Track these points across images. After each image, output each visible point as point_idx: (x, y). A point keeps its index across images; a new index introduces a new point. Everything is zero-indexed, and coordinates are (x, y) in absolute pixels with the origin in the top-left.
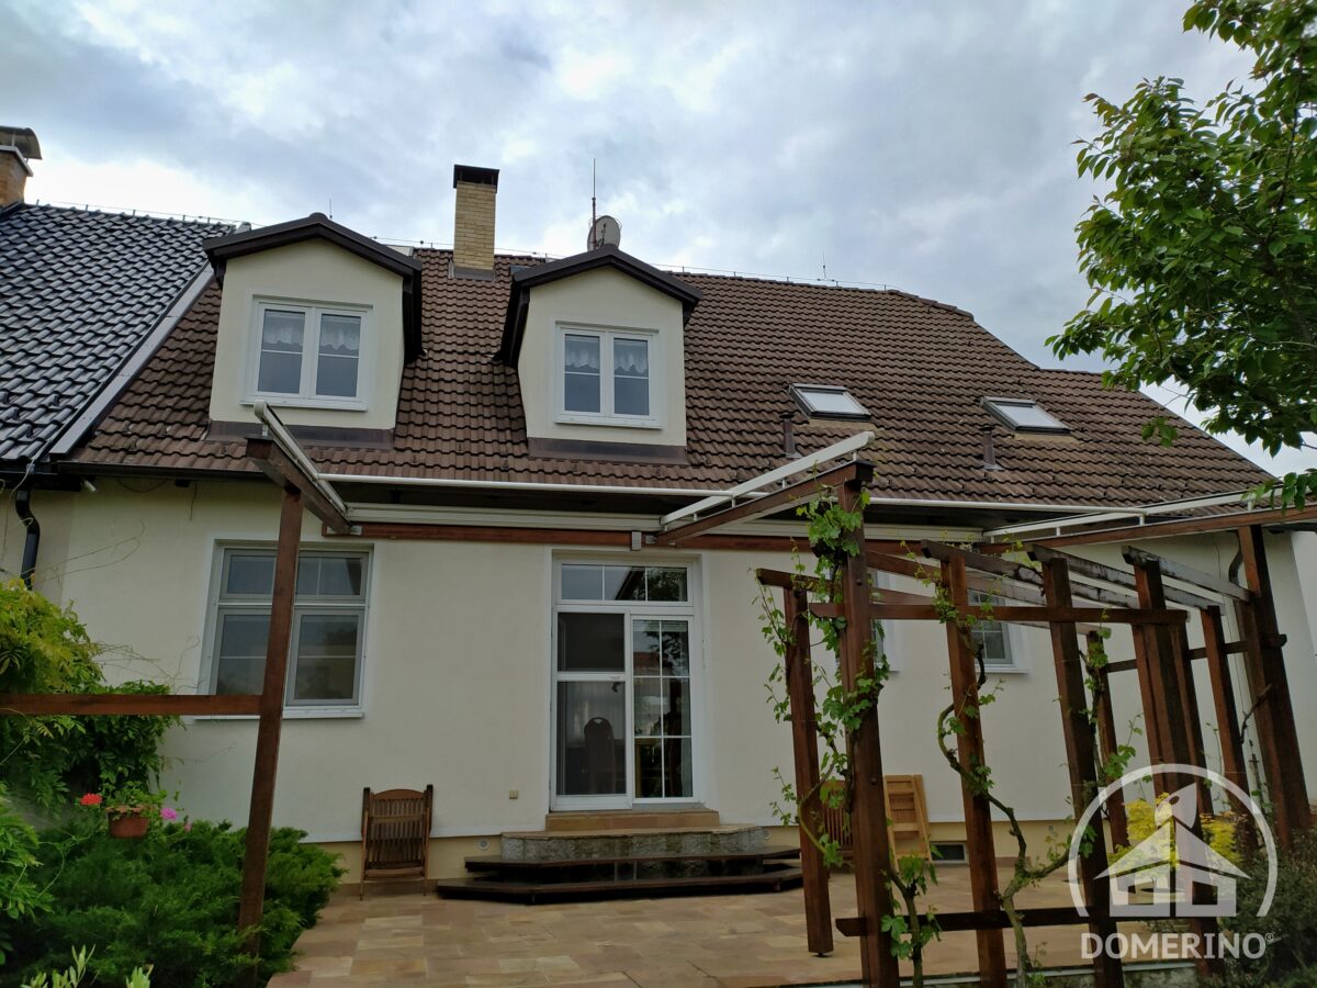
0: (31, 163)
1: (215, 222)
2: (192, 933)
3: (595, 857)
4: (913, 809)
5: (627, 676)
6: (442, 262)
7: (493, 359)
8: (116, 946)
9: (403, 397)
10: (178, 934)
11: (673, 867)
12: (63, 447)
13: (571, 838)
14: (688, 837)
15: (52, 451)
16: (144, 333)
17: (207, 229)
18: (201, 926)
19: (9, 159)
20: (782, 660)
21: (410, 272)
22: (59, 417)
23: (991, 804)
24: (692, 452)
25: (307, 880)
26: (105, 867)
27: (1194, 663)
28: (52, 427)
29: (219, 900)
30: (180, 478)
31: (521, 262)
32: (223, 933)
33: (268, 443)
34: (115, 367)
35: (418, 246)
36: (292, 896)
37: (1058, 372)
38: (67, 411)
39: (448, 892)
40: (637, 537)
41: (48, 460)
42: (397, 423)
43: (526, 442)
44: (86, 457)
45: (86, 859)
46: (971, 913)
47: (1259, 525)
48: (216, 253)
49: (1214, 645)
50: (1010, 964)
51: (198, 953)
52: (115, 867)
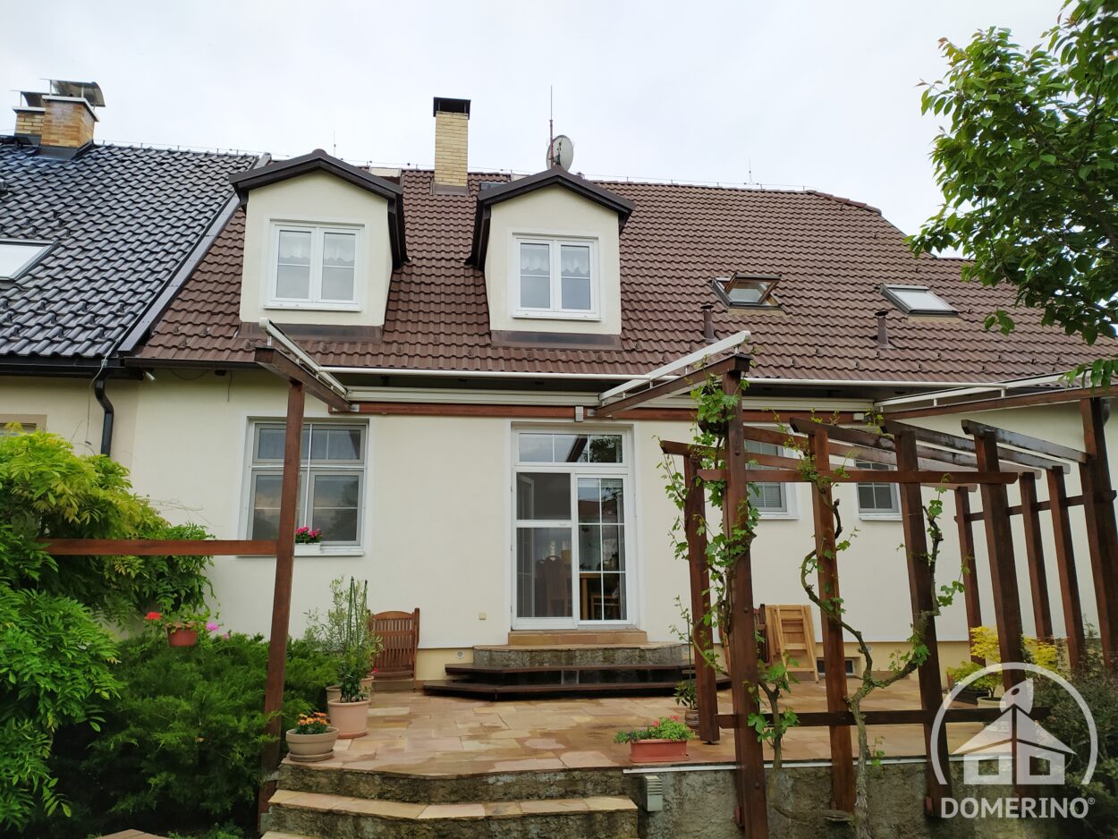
0: (97, 111)
1: (243, 154)
2: (230, 717)
3: (546, 665)
4: (803, 633)
5: (573, 524)
6: (425, 181)
7: (465, 264)
8: (175, 724)
9: (391, 298)
10: (220, 717)
11: (608, 675)
12: (127, 346)
13: (527, 651)
14: (620, 651)
15: (120, 349)
16: (189, 250)
17: (237, 159)
18: (237, 712)
19: (80, 108)
20: (682, 514)
21: (394, 196)
22: (124, 321)
23: (844, 629)
24: (626, 340)
25: (317, 678)
26: (168, 668)
27: (1041, 513)
28: (119, 329)
29: (250, 693)
30: (219, 369)
31: (490, 178)
32: (253, 717)
33: (271, 350)
34: (166, 279)
35: (406, 167)
36: (307, 691)
37: (953, 260)
38: (130, 316)
39: (433, 691)
40: (580, 411)
41: (117, 357)
42: (386, 320)
43: (489, 334)
44: (148, 353)
45: (154, 662)
46: (825, 713)
47: (1099, 398)
48: (240, 185)
49: (1057, 499)
50: (855, 755)
51: (234, 732)
52: (175, 668)
